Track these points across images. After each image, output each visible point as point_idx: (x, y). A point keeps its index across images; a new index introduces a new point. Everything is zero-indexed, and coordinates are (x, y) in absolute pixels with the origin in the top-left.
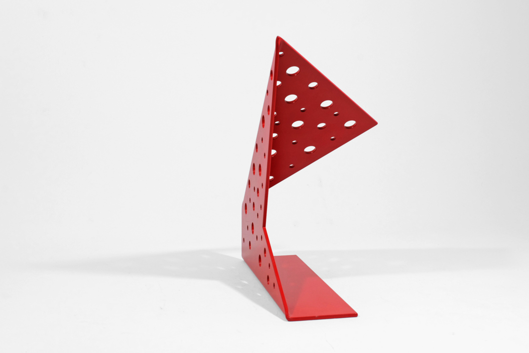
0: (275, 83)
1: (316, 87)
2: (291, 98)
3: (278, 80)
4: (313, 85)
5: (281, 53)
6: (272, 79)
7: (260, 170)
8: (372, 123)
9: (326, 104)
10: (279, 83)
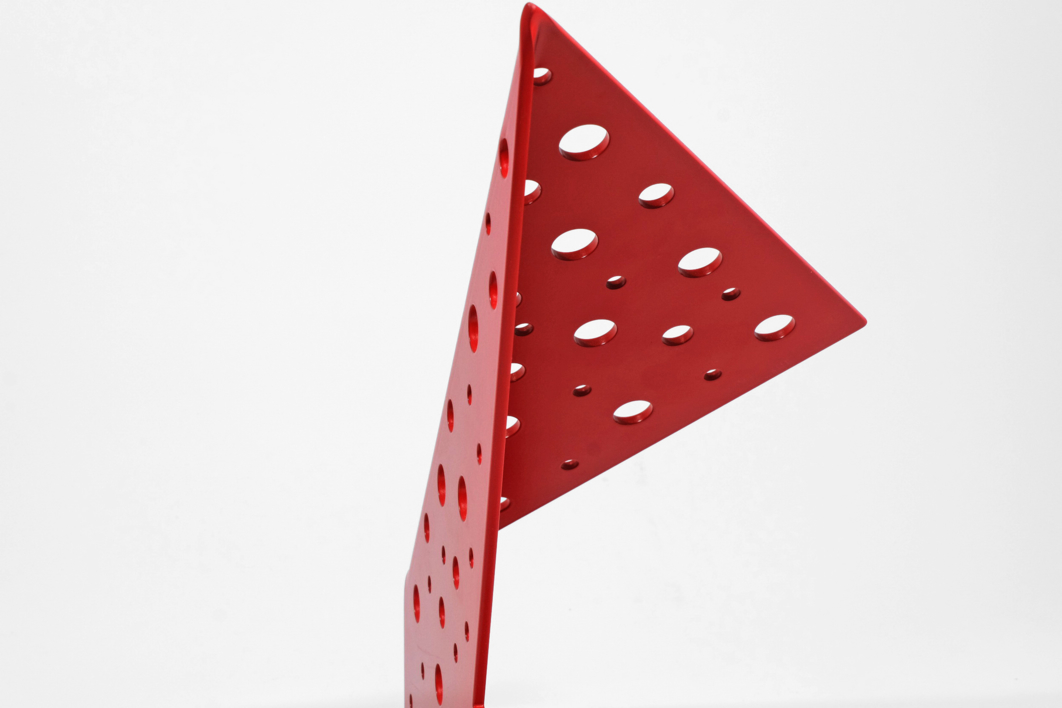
0: (518, 187)
1: (666, 199)
2: (573, 241)
3: (528, 178)
4: (655, 192)
5: (539, 72)
6: (504, 173)
7: (462, 496)
8: (847, 320)
9: (699, 259)
10: (531, 187)
